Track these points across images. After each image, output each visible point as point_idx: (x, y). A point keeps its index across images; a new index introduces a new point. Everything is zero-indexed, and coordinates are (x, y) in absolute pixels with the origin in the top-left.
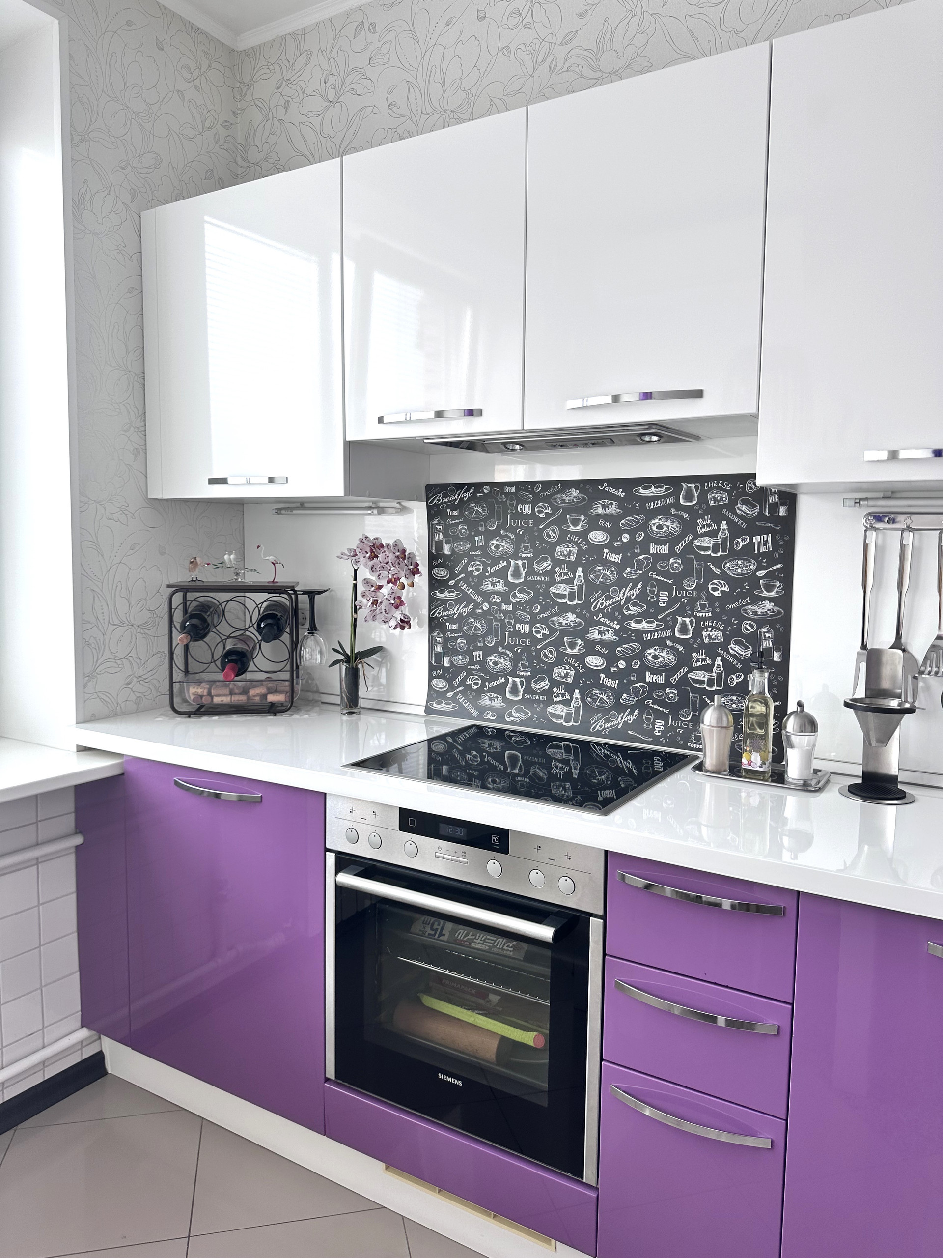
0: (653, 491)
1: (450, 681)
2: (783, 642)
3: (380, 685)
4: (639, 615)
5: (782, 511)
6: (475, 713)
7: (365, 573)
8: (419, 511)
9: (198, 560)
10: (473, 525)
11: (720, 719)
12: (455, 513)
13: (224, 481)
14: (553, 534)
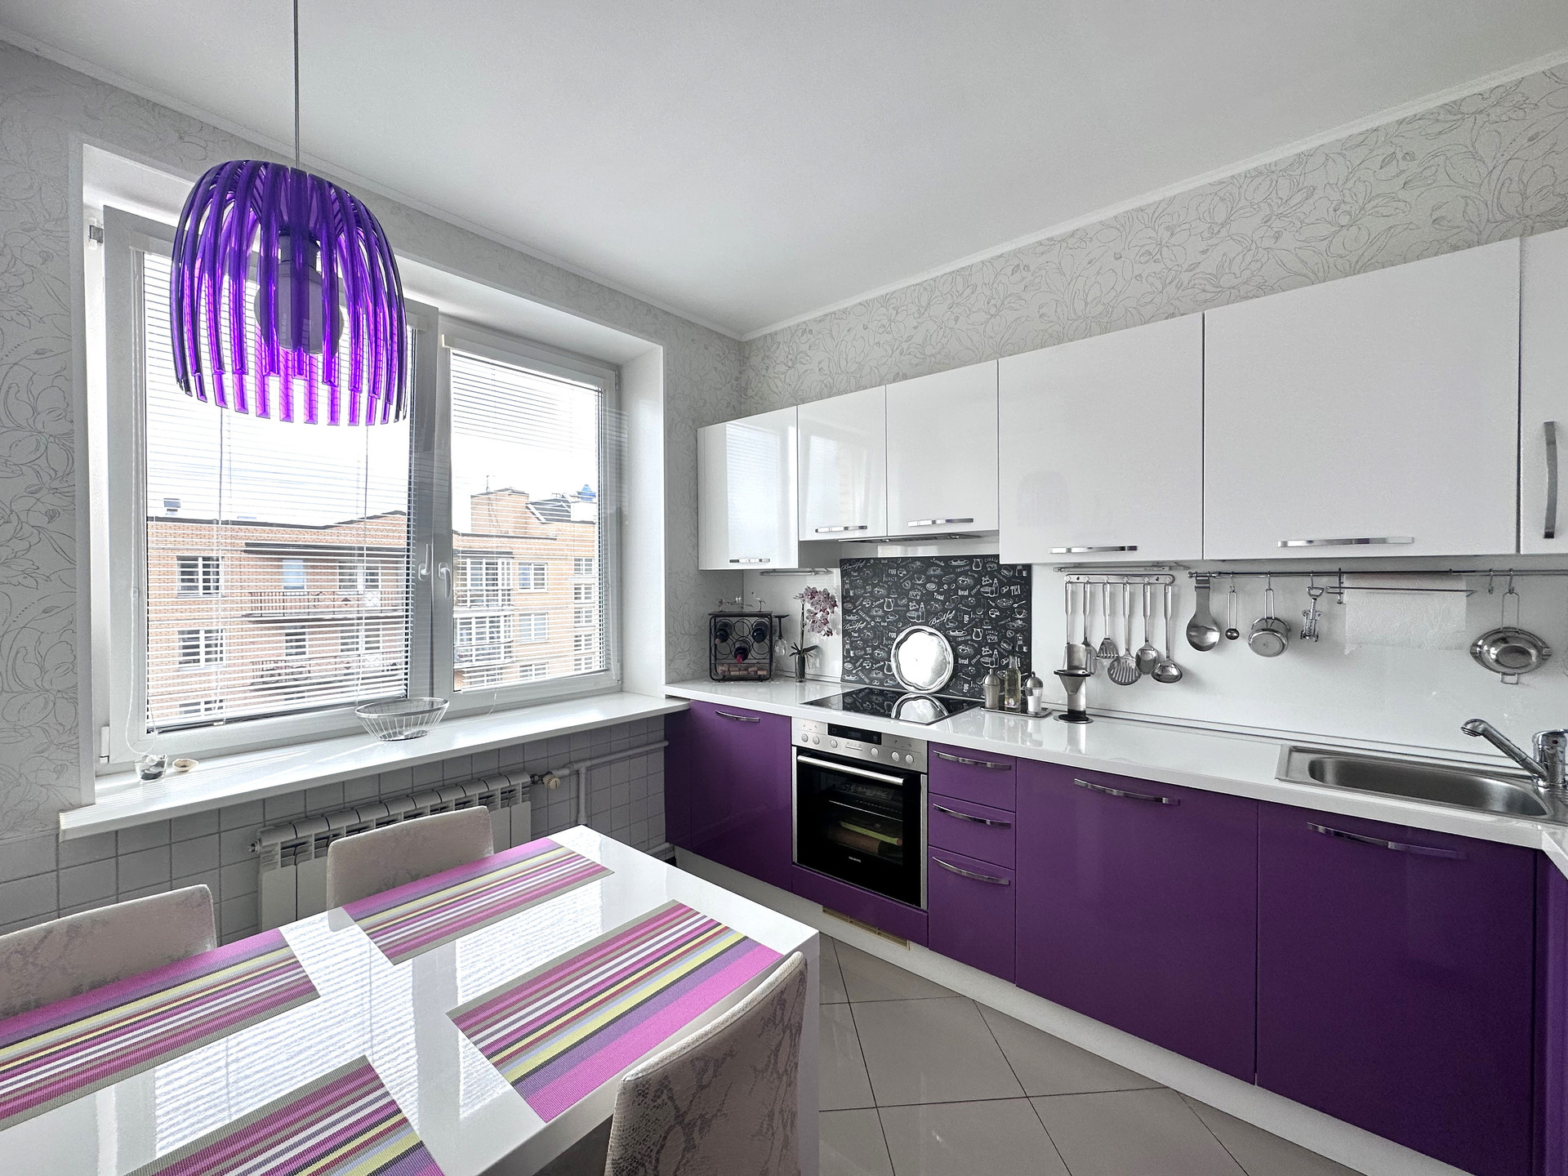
0: (959, 563)
1: (854, 664)
2: (1028, 642)
3: (816, 667)
4: (954, 627)
5: (1024, 574)
6: (867, 681)
7: (808, 606)
8: (837, 572)
9: (724, 601)
10: (865, 581)
11: (993, 681)
12: (856, 574)
13: (738, 561)
14: (908, 584)
